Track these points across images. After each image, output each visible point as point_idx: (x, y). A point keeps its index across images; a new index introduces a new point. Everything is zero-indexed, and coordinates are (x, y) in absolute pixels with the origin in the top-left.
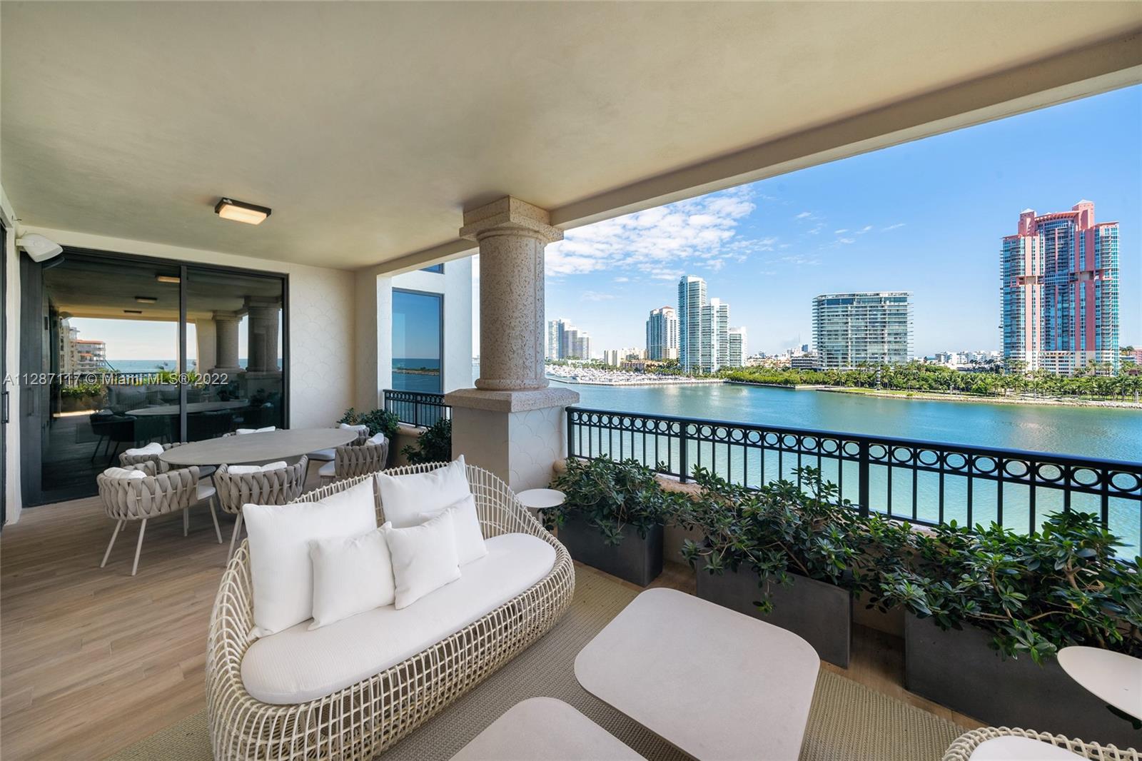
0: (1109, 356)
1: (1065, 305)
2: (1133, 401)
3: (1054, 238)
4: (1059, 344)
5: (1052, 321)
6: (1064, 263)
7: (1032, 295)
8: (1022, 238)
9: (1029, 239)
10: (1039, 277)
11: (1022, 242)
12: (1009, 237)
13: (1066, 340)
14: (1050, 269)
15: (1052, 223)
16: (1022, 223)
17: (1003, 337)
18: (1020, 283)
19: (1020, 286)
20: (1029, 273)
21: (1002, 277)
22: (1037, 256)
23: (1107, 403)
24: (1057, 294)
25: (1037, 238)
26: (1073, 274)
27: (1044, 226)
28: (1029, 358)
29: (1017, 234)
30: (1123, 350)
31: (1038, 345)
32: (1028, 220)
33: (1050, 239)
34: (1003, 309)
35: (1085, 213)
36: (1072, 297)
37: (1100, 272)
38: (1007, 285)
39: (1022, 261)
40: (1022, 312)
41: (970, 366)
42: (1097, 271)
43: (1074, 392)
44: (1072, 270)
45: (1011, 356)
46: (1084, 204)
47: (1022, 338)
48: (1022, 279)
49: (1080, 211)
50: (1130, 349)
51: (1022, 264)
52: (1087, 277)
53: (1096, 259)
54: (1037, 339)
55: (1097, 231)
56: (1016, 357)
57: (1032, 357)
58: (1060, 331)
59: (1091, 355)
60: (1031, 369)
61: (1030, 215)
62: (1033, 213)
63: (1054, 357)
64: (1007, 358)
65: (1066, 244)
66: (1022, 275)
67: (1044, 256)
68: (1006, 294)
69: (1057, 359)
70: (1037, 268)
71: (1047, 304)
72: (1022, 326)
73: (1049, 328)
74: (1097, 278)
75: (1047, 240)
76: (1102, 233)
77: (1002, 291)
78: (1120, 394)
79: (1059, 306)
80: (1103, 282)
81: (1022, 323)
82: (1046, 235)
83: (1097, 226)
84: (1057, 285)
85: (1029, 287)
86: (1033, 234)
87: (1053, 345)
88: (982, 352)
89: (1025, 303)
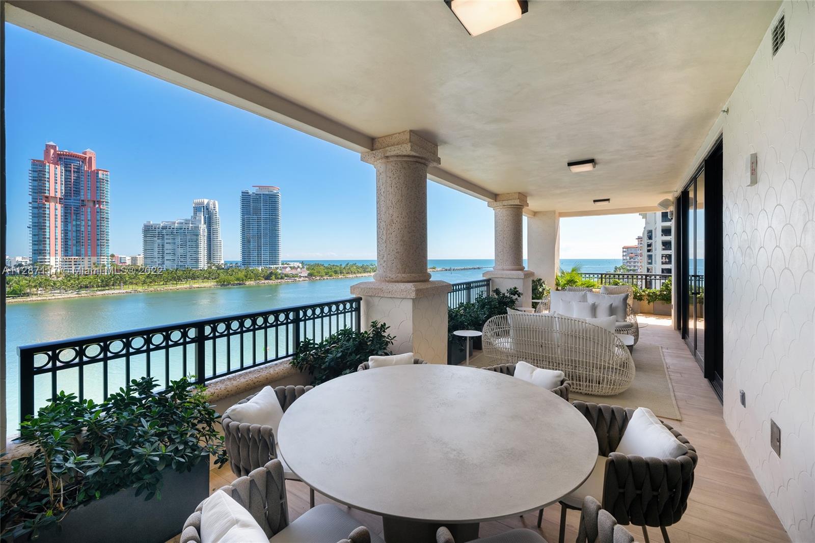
0: (105, 260)
1: (78, 223)
2: (120, 289)
3: (70, 171)
4: (74, 251)
5: (69, 234)
6: (77, 192)
7: (54, 211)
8: (47, 164)
9: (52, 166)
10: (60, 199)
11: (47, 167)
12: (37, 161)
13: (78, 248)
14: (67, 194)
15: (70, 159)
16: (47, 152)
17: (31, 244)
18: (46, 201)
19: (46, 203)
20: (52, 194)
21: (31, 193)
22: (59, 182)
23: (107, 292)
24: (72, 214)
25: (59, 167)
26: (83, 201)
27: (63, 159)
28: (53, 263)
29: (43, 160)
30: (111, 256)
31: (59, 252)
32: (52, 151)
33: (68, 171)
34: (31, 220)
35: (90, 158)
36: (83, 217)
37: (99, 203)
38: (34, 200)
39: (47, 183)
40: (47, 224)
42: (97, 202)
43: (86, 287)
44: (82, 198)
45: (38, 260)
46: (90, 153)
47: (47, 246)
48: (47, 197)
49: (88, 156)
50: (114, 256)
51: (47, 185)
52: (91, 204)
53: (97, 193)
54: (59, 247)
55: (98, 173)
56: (42, 262)
57: (54, 261)
58: (75, 242)
59: (94, 259)
61: (54, 147)
62: (55, 147)
63: (71, 262)
64: (34, 262)
65: (78, 177)
66: (47, 195)
67: (63, 183)
68: (34, 208)
69: (73, 263)
70: (59, 191)
71: (66, 221)
72: (47, 236)
73: (67, 239)
74: (97, 206)
75: (66, 171)
76: (100, 176)
77: (31, 205)
78: (113, 285)
79: (74, 223)
80: (101, 209)
81: (47, 234)
82: (65, 167)
83: (98, 170)
84: (72, 207)
85: (52, 204)
86: (56, 164)
87: (70, 253)
89: (49, 217)
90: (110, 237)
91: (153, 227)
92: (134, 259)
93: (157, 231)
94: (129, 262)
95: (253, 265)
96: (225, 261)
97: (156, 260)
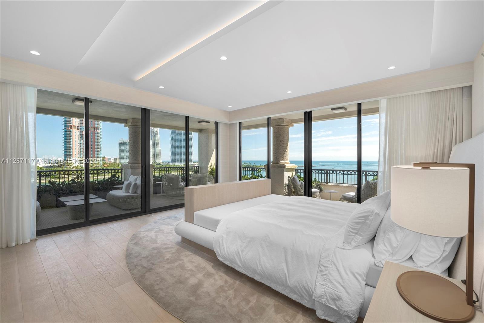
5: (82, 146)
7: (75, 134)
10: (77, 127)
14: (81, 124)
17: (64, 151)
18: (71, 128)
20: (74, 124)
21: (63, 124)
30: (102, 157)
31: (77, 155)
34: (63, 138)
37: (97, 128)
38: (65, 128)
40: (71, 141)
41: (49, 165)
47: (71, 152)
48: (71, 126)
50: (104, 157)
51: (71, 120)
52: (93, 129)
53: (96, 123)
54: (77, 153)
60: (74, 166)
66: (71, 124)
68: (65, 132)
70: (77, 122)
71: (80, 139)
72: (71, 147)
73: (81, 148)
74: (96, 130)
77: (63, 130)
80: (97, 132)
81: (71, 146)
85: (74, 130)
87: (82, 156)
88: (54, 158)
89: (72, 137)
90: (102, 147)
91: (124, 142)
92: (115, 159)
93: (126, 144)
94: (113, 161)
95: (177, 163)
96: (162, 161)
97: (125, 160)
